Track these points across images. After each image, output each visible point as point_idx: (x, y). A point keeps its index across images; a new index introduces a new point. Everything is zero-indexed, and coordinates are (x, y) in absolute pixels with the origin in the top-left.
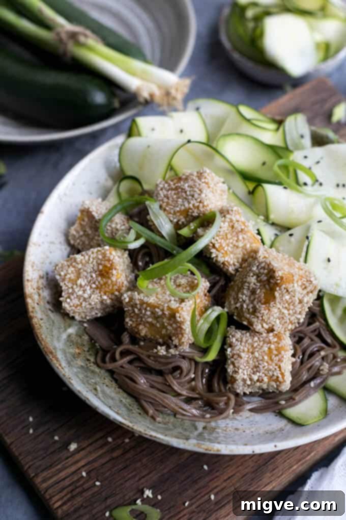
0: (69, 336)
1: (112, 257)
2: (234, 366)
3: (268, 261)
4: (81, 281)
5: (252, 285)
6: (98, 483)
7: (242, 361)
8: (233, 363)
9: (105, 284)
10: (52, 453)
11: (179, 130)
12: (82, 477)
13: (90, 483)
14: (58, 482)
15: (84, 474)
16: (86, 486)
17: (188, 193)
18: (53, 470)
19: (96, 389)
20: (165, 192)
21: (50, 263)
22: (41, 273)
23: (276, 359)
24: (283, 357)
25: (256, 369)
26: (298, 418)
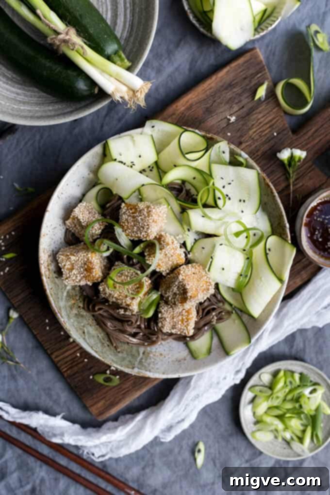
0: (68, 292)
1: (92, 261)
2: (162, 324)
3: (184, 283)
4: (75, 272)
5: (174, 291)
6: (86, 360)
7: (166, 323)
8: (161, 322)
9: (89, 276)
10: (60, 341)
11: (138, 155)
12: (77, 356)
13: (82, 359)
14: (64, 358)
15: (78, 355)
16: (79, 361)
17: (141, 224)
18: (62, 351)
19: (84, 333)
20: (127, 217)
21: (54, 243)
22: (49, 253)
23: (185, 324)
24: (189, 323)
25: (174, 327)
26: (195, 351)
